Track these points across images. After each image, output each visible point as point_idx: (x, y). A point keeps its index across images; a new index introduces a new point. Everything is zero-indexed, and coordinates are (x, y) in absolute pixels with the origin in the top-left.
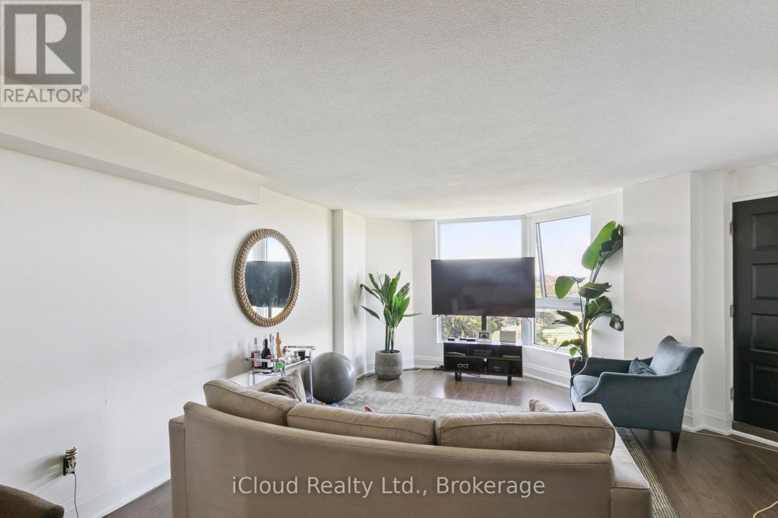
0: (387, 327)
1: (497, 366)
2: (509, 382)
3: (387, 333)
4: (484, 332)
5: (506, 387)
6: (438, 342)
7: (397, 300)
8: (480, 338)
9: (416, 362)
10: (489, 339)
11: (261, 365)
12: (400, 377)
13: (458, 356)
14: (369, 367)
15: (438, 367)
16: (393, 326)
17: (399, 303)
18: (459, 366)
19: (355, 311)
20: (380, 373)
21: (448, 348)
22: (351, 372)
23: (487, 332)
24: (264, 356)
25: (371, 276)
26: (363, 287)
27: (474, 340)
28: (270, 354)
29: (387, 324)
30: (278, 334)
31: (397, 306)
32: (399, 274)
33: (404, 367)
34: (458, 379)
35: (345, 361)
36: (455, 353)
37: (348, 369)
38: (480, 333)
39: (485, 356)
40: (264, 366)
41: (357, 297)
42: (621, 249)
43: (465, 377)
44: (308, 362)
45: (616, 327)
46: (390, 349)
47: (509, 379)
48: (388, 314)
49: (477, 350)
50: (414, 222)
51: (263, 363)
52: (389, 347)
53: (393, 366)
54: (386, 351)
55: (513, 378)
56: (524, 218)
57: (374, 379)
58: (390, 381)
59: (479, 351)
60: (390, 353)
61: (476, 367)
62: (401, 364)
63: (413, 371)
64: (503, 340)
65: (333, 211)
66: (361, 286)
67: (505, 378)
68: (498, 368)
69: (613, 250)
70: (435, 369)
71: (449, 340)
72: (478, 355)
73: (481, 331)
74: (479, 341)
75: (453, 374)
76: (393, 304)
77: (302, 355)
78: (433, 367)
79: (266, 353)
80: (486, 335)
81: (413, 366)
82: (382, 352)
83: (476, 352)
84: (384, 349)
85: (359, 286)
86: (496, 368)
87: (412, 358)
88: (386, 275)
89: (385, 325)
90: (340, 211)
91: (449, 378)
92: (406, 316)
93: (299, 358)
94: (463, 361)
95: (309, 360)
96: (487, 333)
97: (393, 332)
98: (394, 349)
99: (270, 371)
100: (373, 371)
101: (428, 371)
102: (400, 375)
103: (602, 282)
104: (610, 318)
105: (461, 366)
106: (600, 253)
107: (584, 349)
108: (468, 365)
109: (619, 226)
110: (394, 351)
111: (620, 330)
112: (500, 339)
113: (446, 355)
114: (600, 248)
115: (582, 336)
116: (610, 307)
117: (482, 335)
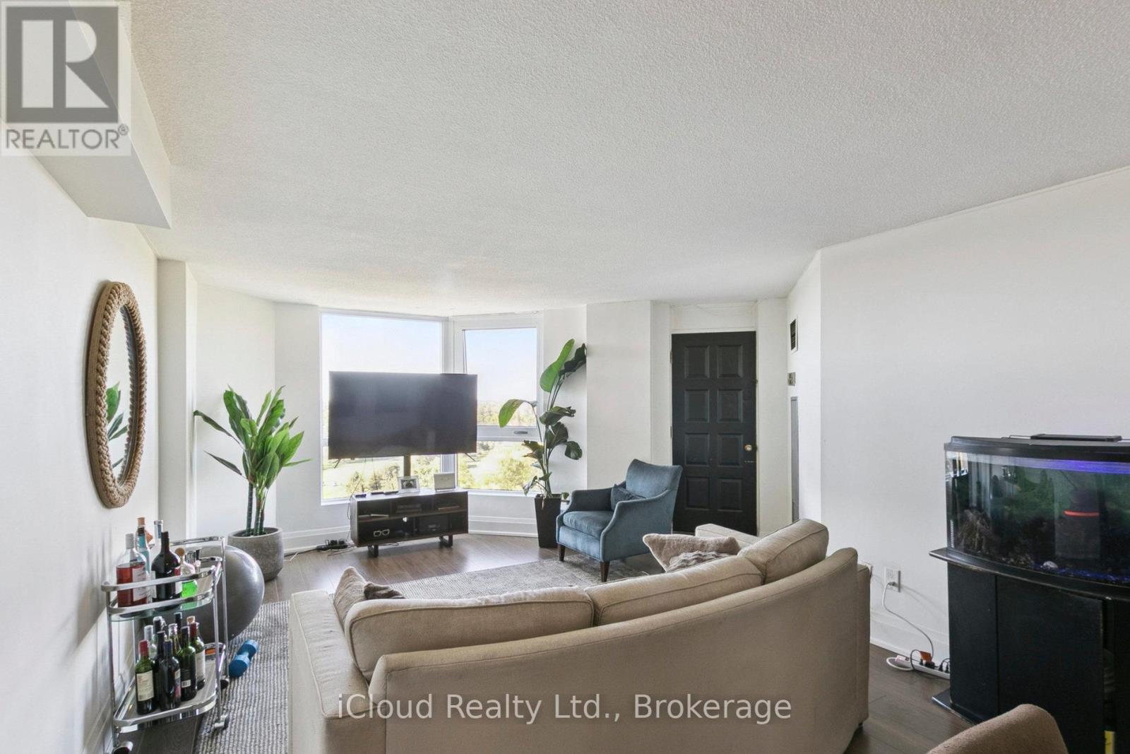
0: (251, 487)
1: (432, 524)
2: (449, 545)
3: (250, 500)
6: (322, 503)
10: (416, 487)
11: (154, 593)
12: (281, 571)
13: (376, 520)
18: (376, 534)
21: (366, 509)
23: (412, 478)
26: (199, 417)
27: (396, 493)
29: (252, 482)
34: (374, 554)
36: (372, 515)
38: (403, 481)
39: (405, 514)
40: (164, 593)
42: (584, 368)
43: (382, 550)
45: (571, 457)
47: (450, 538)
49: (402, 507)
52: (257, 524)
53: (274, 555)
54: (250, 531)
55: (455, 537)
56: (445, 321)
59: (406, 506)
60: (260, 534)
61: (398, 532)
62: (281, 547)
63: (292, 557)
64: (438, 487)
65: (159, 261)
66: (195, 414)
67: (437, 539)
68: (434, 526)
69: (575, 371)
71: (358, 497)
72: (400, 514)
73: (403, 478)
74: (404, 493)
75: (368, 548)
79: (169, 562)
80: (411, 482)
82: (240, 534)
83: (401, 509)
86: (431, 526)
89: (247, 483)
90: (181, 264)
92: (291, 464)
94: (381, 525)
96: (413, 480)
97: (264, 498)
98: (265, 525)
101: (308, 555)
103: (564, 406)
104: (566, 446)
105: (379, 533)
106: (561, 373)
107: (548, 484)
108: (388, 530)
109: (584, 345)
110: (265, 529)
111: (576, 458)
112: (435, 486)
113: (360, 521)
114: (563, 368)
115: (546, 469)
116: (566, 434)
117: (405, 483)
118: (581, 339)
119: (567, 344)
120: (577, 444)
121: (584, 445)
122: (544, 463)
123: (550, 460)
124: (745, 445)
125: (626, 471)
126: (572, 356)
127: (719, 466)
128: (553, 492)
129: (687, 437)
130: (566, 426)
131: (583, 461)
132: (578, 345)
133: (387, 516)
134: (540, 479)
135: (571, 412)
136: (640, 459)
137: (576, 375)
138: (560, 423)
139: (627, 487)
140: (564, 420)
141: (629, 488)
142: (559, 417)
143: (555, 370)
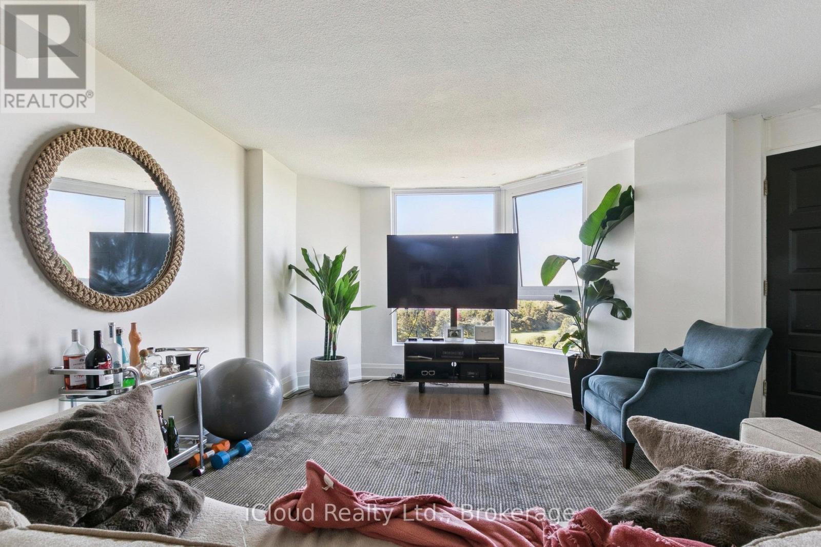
0: (327, 325)
1: (472, 372)
2: (487, 391)
3: (326, 333)
4: (454, 328)
5: (482, 398)
6: (394, 344)
7: (343, 285)
8: (449, 336)
9: (364, 371)
10: (460, 337)
11: (85, 382)
12: (346, 392)
13: (422, 360)
14: (300, 381)
15: (394, 376)
16: (336, 323)
17: (345, 290)
18: (424, 373)
19: (281, 302)
20: (317, 388)
21: (410, 350)
22: (274, 388)
23: (458, 328)
24: (91, 364)
25: (304, 252)
26: (293, 270)
27: (442, 340)
28: (106, 360)
29: (328, 319)
30: (134, 325)
31: (343, 294)
32: (344, 252)
33: (350, 379)
34: (422, 390)
35: (265, 371)
36: (419, 357)
37: (269, 384)
38: (449, 331)
39: (454, 360)
40: (93, 383)
41: (283, 281)
42: (631, 215)
43: (430, 388)
44: (195, 374)
45: (618, 317)
46: (332, 354)
47: (487, 387)
48: (330, 305)
49: (445, 353)
50: (364, 190)
51: (88, 377)
52: (329, 352)
53: (336, 377)
54: (326, 357)
55: (492, 386)
56: (498, 191)
57: (308, 398)
58: (332, 399)
59: (449, 353)
60: (331, 360)
61: (445, 374)
62: (347, 374)
63: (360, 384)
64: (478, 338)
65: (247, 151)
66: (291, 267)
67: (481, 386)
68: (473, 373)
69: (621, 219)
70: (389, 380)
71: (410, 340)
72: (447, 358)
73: (450, 328)
74: (447, 340)
75: (416, 384)
76: (336, 293)
77: (184, 362)
78: (387, 377)
79: (98, 357)
80: (457, 332)
81: (360, 377)
82: (320, 358)
83: (445, 355)
84: (322, 354)
85: (287, 267)
86: (470, 373)
87: (358, 366)
88: (325, 255)
89: (324, 322)
90: (258, 151)
91: (412, 390)
92: (354, 309)
93: (176, 366)
94: (427, 366)
95: (196, 371)
96: (458, 331)
97: (335, 332)
98: (337, 354)
99: (104, 392)
100: (307, 386)
101: (380, 383)
102: (345, 389)
103: (607, 258)
104: (611, 305)
105: (426, 373)
106: (604, 225)
107: (585, 344)
108: (434, 371)
109: (630, 187)
110: (337, 357)
111: (624, 318)
112: (476, 337)
113: (407, 360)
114: (606, 217)
115: (583, 327)
116: (612, 291)
117: (451, 333)
118: (626, 181)
119: (610, 191)
120: (624, 302)
121: (631, 303)
122: (582, 319)
123: (590, 318)
125: (686, 335)
126: (617, 203)
128: (591, 353)
129: (794, 294)
130: (612, 282)
131: (631, 322)
132: (624, 189)
133: (431, 358)
134: (575, 336)
135: (611, 265)
136: (707, 320)
138: (604, 279)
139: (685, 353)
140: (608, 276)
142: (603, 271)
143: (597, 221)
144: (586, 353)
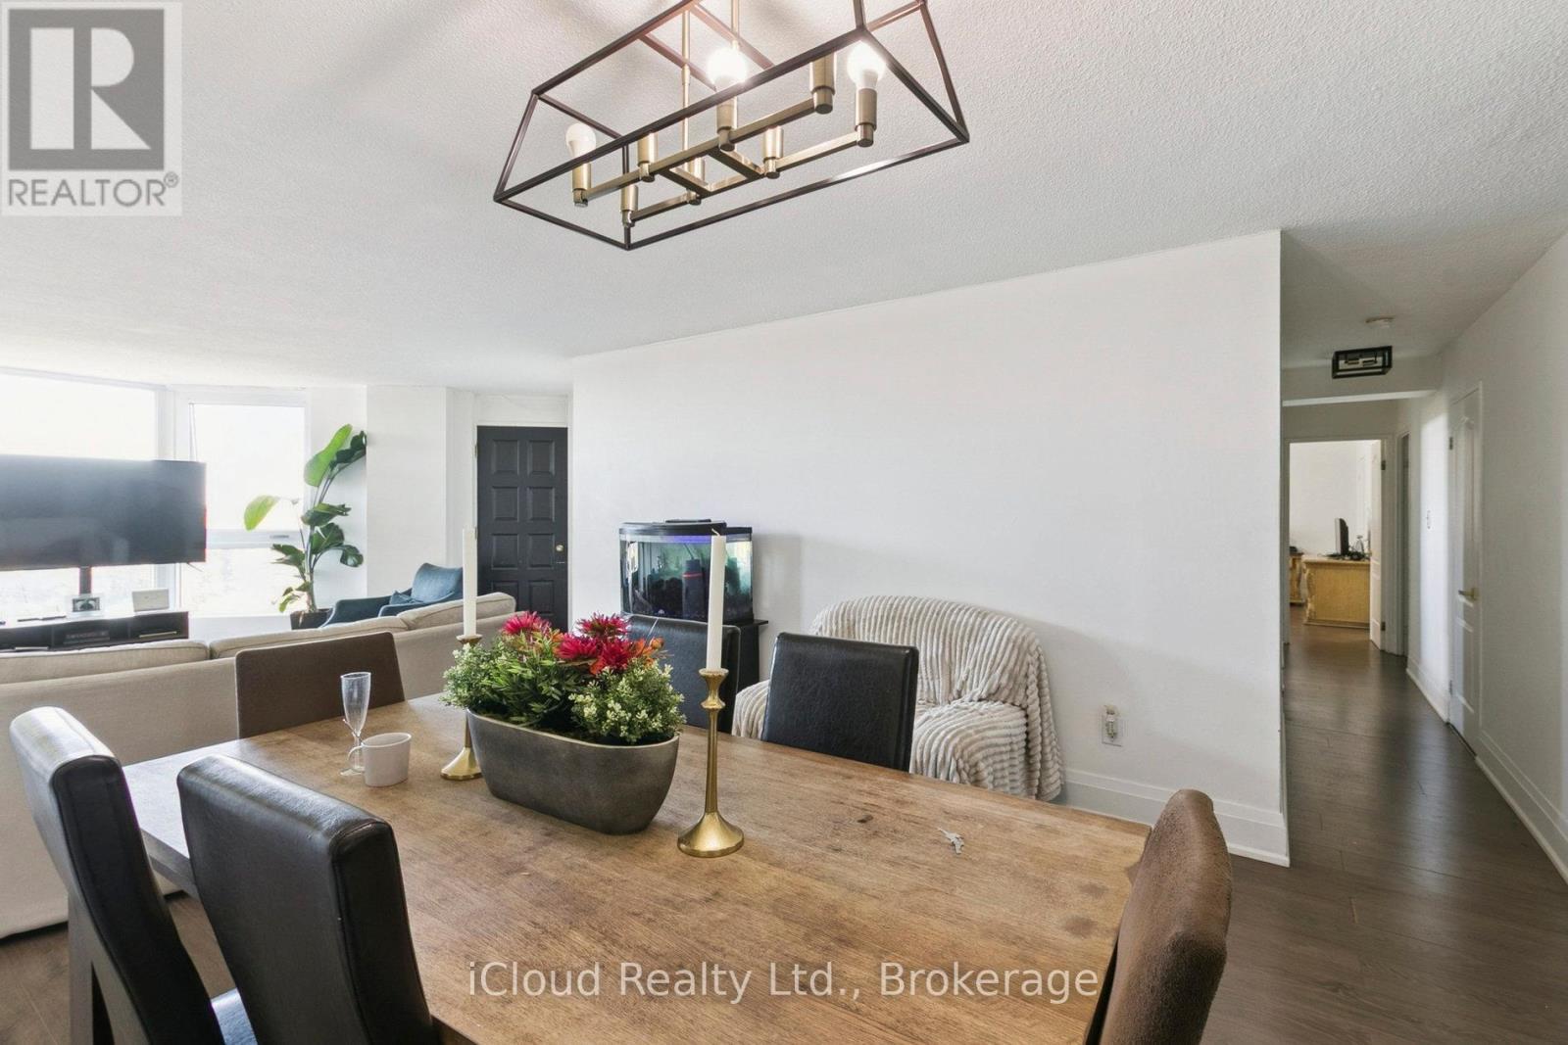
4: (86, 597)
10: (99, 609)
23: (94, 596)
36: (17, 649)
38: (77, 602)
42: (363, 459)
45: (348, 563)
56: (160, 389)
64: (142, 607)
69: (351, 463)
73: (76, 598)
80: (92, 602)
83: (70, 640)
96: (96, 600)
103: (336, 503)
104: (341, 552)
106: (333, 465)
107: (311, 596)
109: (363, 431)
111: (355, 565)
112: (135, 606)
114: (335, 459)
115: (308, 579)
116: (341, 537)
117: (79, 604)
118: (358, 424)
119: (341, 430)
120: (355, 548)
121: (363, 549)
122: (307, 570)
123: (315, 568)
124: (556, 546)
125: (414, 577)
126: (347, 446)
127: (529, 568)
128: (318, 608)
129: (495, 538)
130: (341, 527)
131: (363, 568)
132: (356, 432)
133: (47, 648)
134: (299, 589)
135: (343, 510)
136: (431, 563)
137: (355, 465)
138: (333, 524)
139: (413, 594)
140: (337, 520)
141: (414, 595)
142: (331, 516)
143: (325, 461)
144: (313, 606)
